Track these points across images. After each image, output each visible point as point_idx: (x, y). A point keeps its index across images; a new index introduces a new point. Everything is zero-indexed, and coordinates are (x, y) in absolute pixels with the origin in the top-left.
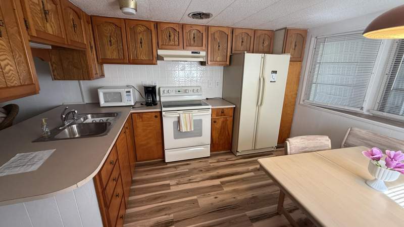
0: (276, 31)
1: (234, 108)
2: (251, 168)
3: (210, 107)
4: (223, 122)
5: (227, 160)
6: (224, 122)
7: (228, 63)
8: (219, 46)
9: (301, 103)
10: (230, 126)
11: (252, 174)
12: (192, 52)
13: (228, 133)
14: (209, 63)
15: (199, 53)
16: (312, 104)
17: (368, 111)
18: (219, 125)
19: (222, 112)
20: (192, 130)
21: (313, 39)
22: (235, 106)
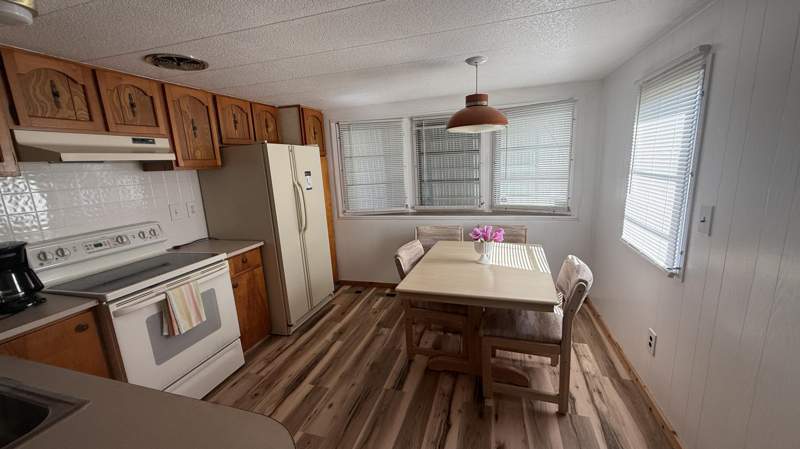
0: (280, 107)
1: (260, 247)
2: (329, 337)
3: (224, 256)
4: (249, 281)
5: (280, 351)
6: (252, 281)
7: (219, 163)
8: (194, 128)
9: (341, 215)
10: (261, 285)
11: (339, 344)
12: (135, 140)
13: (262, 300)
14: (181, 163)
15: (153, 142)
16: (355, 214)
17: (413, 208)
18: (243, 291)
19: (244, 262)
20: (204, 319)
21: (333, 125)
22: (262, 243)
